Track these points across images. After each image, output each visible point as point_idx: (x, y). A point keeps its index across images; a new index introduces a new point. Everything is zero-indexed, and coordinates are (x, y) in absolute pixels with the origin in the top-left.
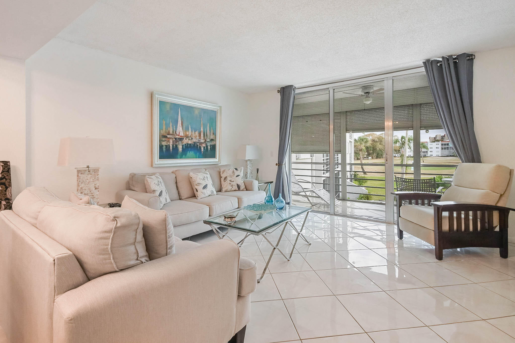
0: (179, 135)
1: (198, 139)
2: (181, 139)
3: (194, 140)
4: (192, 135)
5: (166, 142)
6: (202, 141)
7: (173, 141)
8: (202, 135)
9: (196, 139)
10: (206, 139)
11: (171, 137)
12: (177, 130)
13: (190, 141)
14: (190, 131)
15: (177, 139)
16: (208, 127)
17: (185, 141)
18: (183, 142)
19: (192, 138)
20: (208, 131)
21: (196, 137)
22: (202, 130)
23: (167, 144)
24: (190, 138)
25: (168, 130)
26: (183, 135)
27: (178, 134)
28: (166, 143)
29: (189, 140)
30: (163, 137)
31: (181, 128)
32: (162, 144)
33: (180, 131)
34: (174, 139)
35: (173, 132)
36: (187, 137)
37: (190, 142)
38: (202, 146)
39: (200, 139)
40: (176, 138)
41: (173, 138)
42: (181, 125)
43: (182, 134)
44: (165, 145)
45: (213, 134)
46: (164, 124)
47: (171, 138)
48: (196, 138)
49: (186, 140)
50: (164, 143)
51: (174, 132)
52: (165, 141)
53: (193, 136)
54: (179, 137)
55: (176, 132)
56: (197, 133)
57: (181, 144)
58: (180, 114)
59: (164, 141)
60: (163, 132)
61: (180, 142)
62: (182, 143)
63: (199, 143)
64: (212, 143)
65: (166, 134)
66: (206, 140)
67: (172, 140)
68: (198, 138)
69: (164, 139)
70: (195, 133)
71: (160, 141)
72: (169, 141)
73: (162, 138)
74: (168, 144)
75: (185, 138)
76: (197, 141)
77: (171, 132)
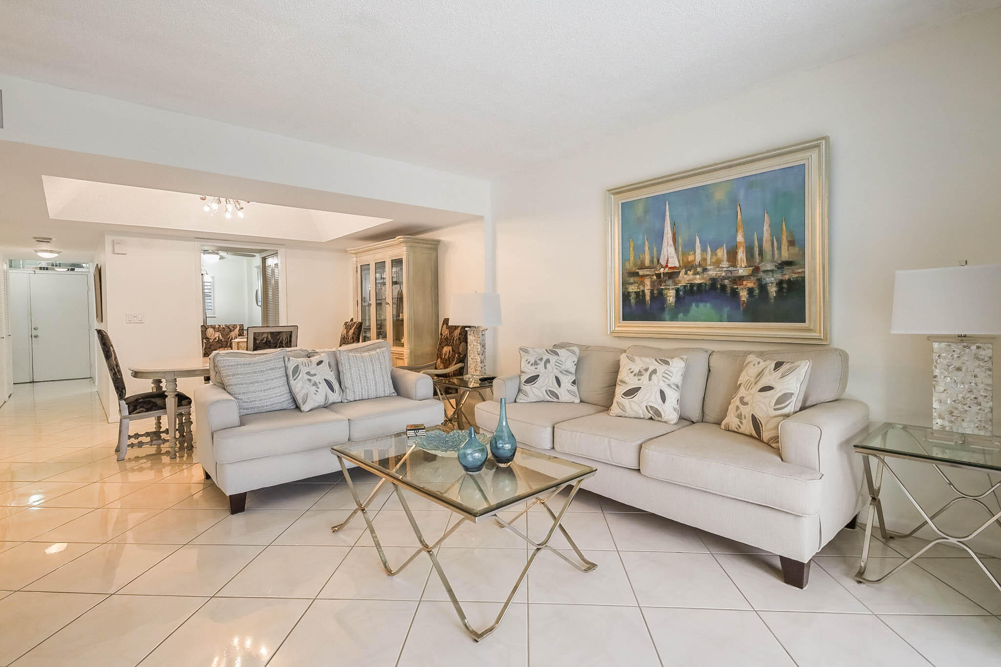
0: (667, 266)
1: (725, 269)
2: (673, 275)
3: (712, 273)
4: (704, 260)
5: (637, 285)
6: (742, 270)
7: (652, 282)
8: (741, 255)
9: (717, 269)
10: (759, 263)
11: (648, 273)
12: (662, 256)
13: (698, 277)
14: (698, 251)
15: (662, 276)
16: (766, 227)
17: (685, 279)
18: (679, 281)
19: (707, 269)
20: (766, 235)
21: (717, 263)
22: (740, 238)
23: (639, 290)
24: (699, 269)
25: (640, 258)
26: (677, 265)
27: (664, 264)
28: (637, 288)
29: (696, 273)
30: (630, 275)
31: (672, 250)
32: (628, 290)
33: (670, 256)
34: (655, 277)
35: (652, 261)
36: (689, 266)
37: (698, 280)
38: (741, 286)
39: (734, 266)
40: (658, 276)
41: (653, 275)
42: (671, 242)
43: (674, 262)
44: (635, 292)
45: (792, 243)
46: (631, 249)
47: (647, 275)
48: (718, 267)
49: (685, 276)
50: (632, 289)
51: (655, 260)
52: (635, 282)
53: (709, 262)
54: (667, 270)
55: (658, 261)
56: (722, 253)
57: (673, 287)
58: (668, 216)
59: (632, 284)
60: (630, 266)
61: (670, 282)
62: (676, 284)
63: (728, 278)
64: (788, 274)
65: (636, 268)
66: (757, 269)
67: (650, 279)
68: (725, 264)
69: (632, 280)
70: (714, 252)
71: (625, 284)
72: (642, 283)
73: (627, 279)
74: (642, 288)
75: (684, 270)
76: (724, 274)
77: (647, 263)
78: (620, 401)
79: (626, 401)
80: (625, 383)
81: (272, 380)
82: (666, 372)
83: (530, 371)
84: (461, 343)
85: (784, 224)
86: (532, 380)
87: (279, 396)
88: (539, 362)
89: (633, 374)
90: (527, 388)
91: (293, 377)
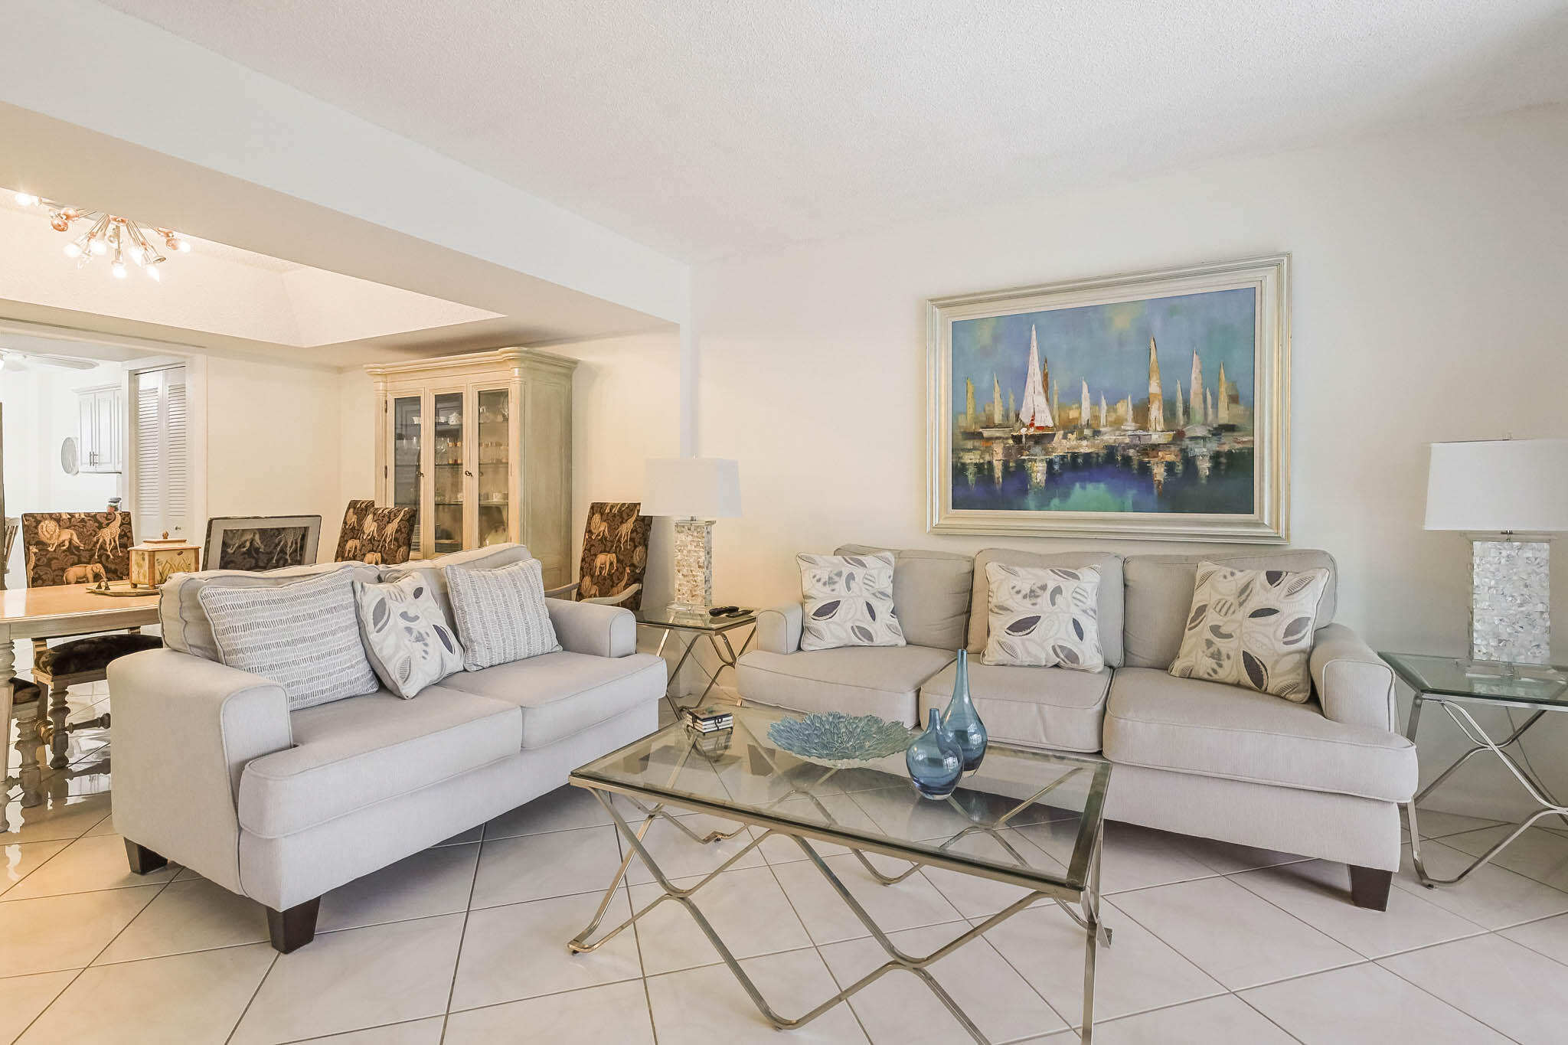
0: (1032, 425)
1: (1130, 433)
2: (1042, 438)
3: (1109, 438)
4: (1097, 418)
5: (979, 452)
6: (1157, 435)
7: (1007, 449)
8: (1156, 413)
9: (1117, 433)
10: (1185, 425)
11: (998, 435)
12: (1023, 409)
13: (1085, 443)
14: (1086, 404)
15: (1024, 440)
16: (1195, 374)
17: (1063, 445)
18: (1053, 448)
19: (1099, 432)
20: (1195, 386)
21: (1117, 423)
22: (1154, 388)
23: (982, 461)
24: (1087, 432)
25: (985, 411)
26: (1051, 424)
27: (1027, 421)
28: (978, 457)
29: (1082, 438)
30: (967, 436)
31: (1041, 400)
32: (963, 461)
33: (1037, 409)
34: (1011, 442)
35: (1006, 416)
36: (1070, 427)
37: (1085, 447)
38: (1156, 460)
39: (1145, 429)
40: (1017, 439)
41: (1007, 438)
42: (1040, 388)
43: (1045, 419)
44: (976, 464)
45: (1234, 399)
46: (970, 395)
47: (997, 438)
48: (1118, 429)
49: (1064, 441)
50: (971, 458)
51: (1012, 415)
52: (975, 449)
53: (1103, 421)
54: (1032, 431)
55: (1017, 416)
56: (1125, 409)
57: (1043, 457)
58: (1035, 347)
59: (969, 450)
60: (967, 422)
61: (1037, 449)
62: (1047, 453)
63: (1134, 447)
64: (1228, 444)
65: (979, 427)
66: (1180, 435)
67: (1002, 445)
68: (1130, 426)
69: (969, 444)
70: (1112, 406)
71: (956, 450)
72: (989, 450)
73: (962, 443)
74: (987, 458)
75: (1062, 432)
76: (1127, 440)
77: (998, 418)
78: (1003, 640)
79: (1016, 640)
80: (1007, 609)
81: (333, 633)
82: (1077, 590)
83: (821, 595)
84: (635, 547)
85: (1222, 371)
86: (827, 610)
87: (348, 668)
88: (836, 579)
89: (1020, 596)
90: (821, 624)
91: (375, 625)
